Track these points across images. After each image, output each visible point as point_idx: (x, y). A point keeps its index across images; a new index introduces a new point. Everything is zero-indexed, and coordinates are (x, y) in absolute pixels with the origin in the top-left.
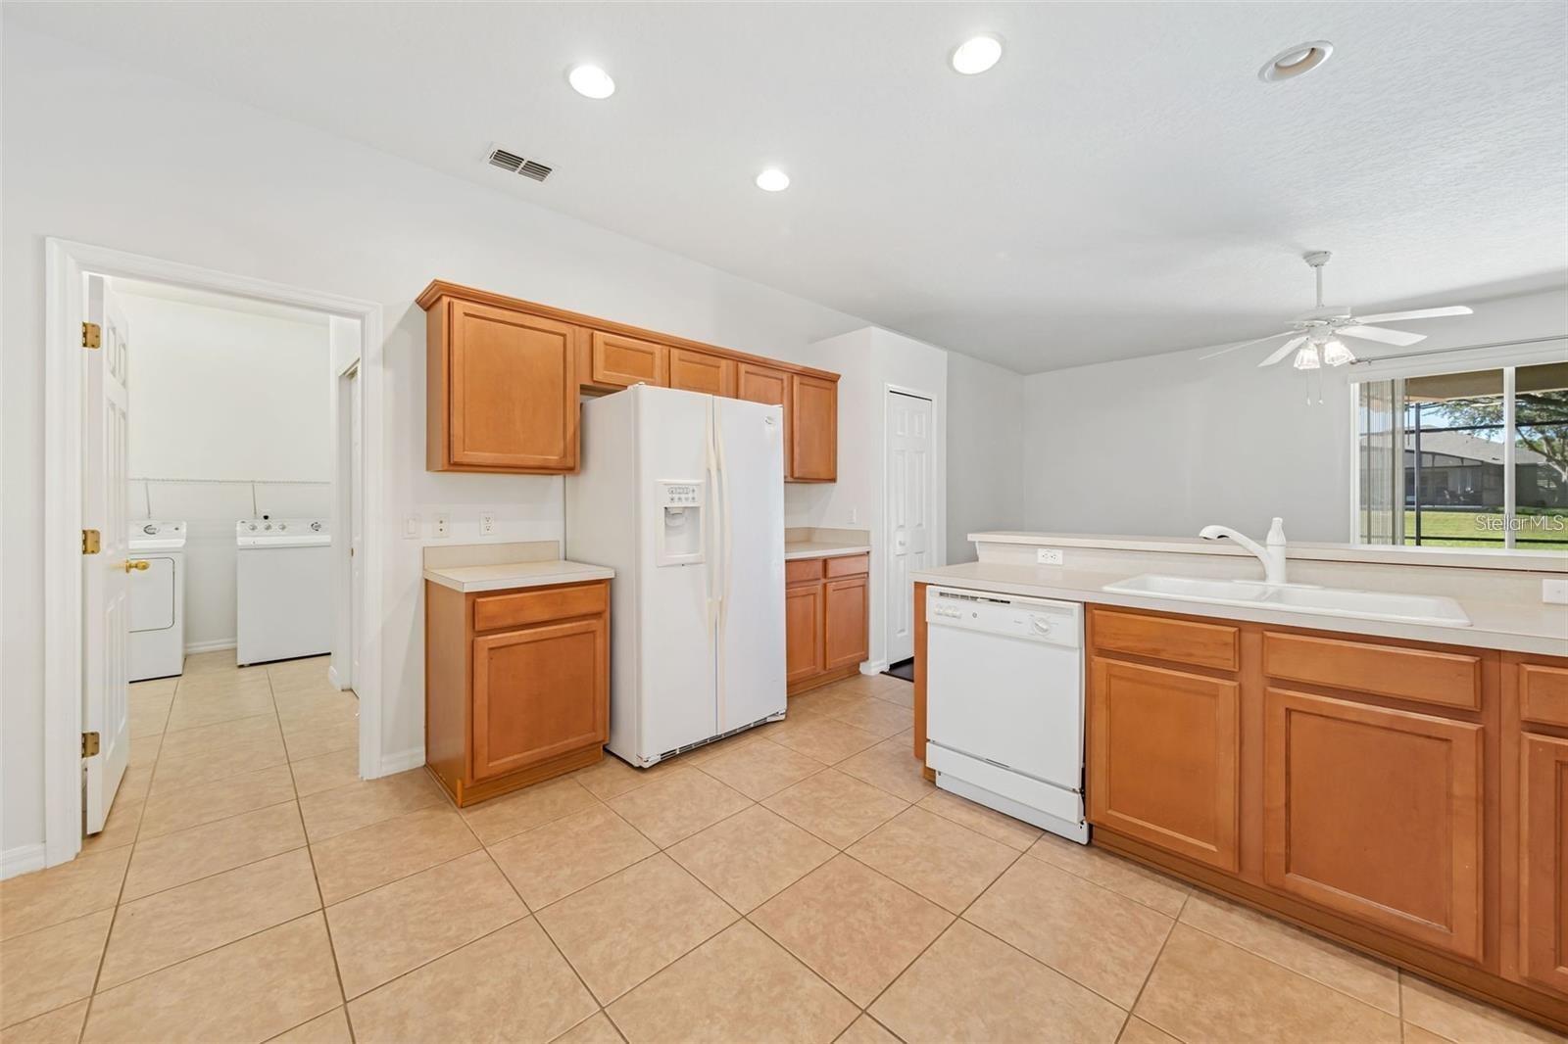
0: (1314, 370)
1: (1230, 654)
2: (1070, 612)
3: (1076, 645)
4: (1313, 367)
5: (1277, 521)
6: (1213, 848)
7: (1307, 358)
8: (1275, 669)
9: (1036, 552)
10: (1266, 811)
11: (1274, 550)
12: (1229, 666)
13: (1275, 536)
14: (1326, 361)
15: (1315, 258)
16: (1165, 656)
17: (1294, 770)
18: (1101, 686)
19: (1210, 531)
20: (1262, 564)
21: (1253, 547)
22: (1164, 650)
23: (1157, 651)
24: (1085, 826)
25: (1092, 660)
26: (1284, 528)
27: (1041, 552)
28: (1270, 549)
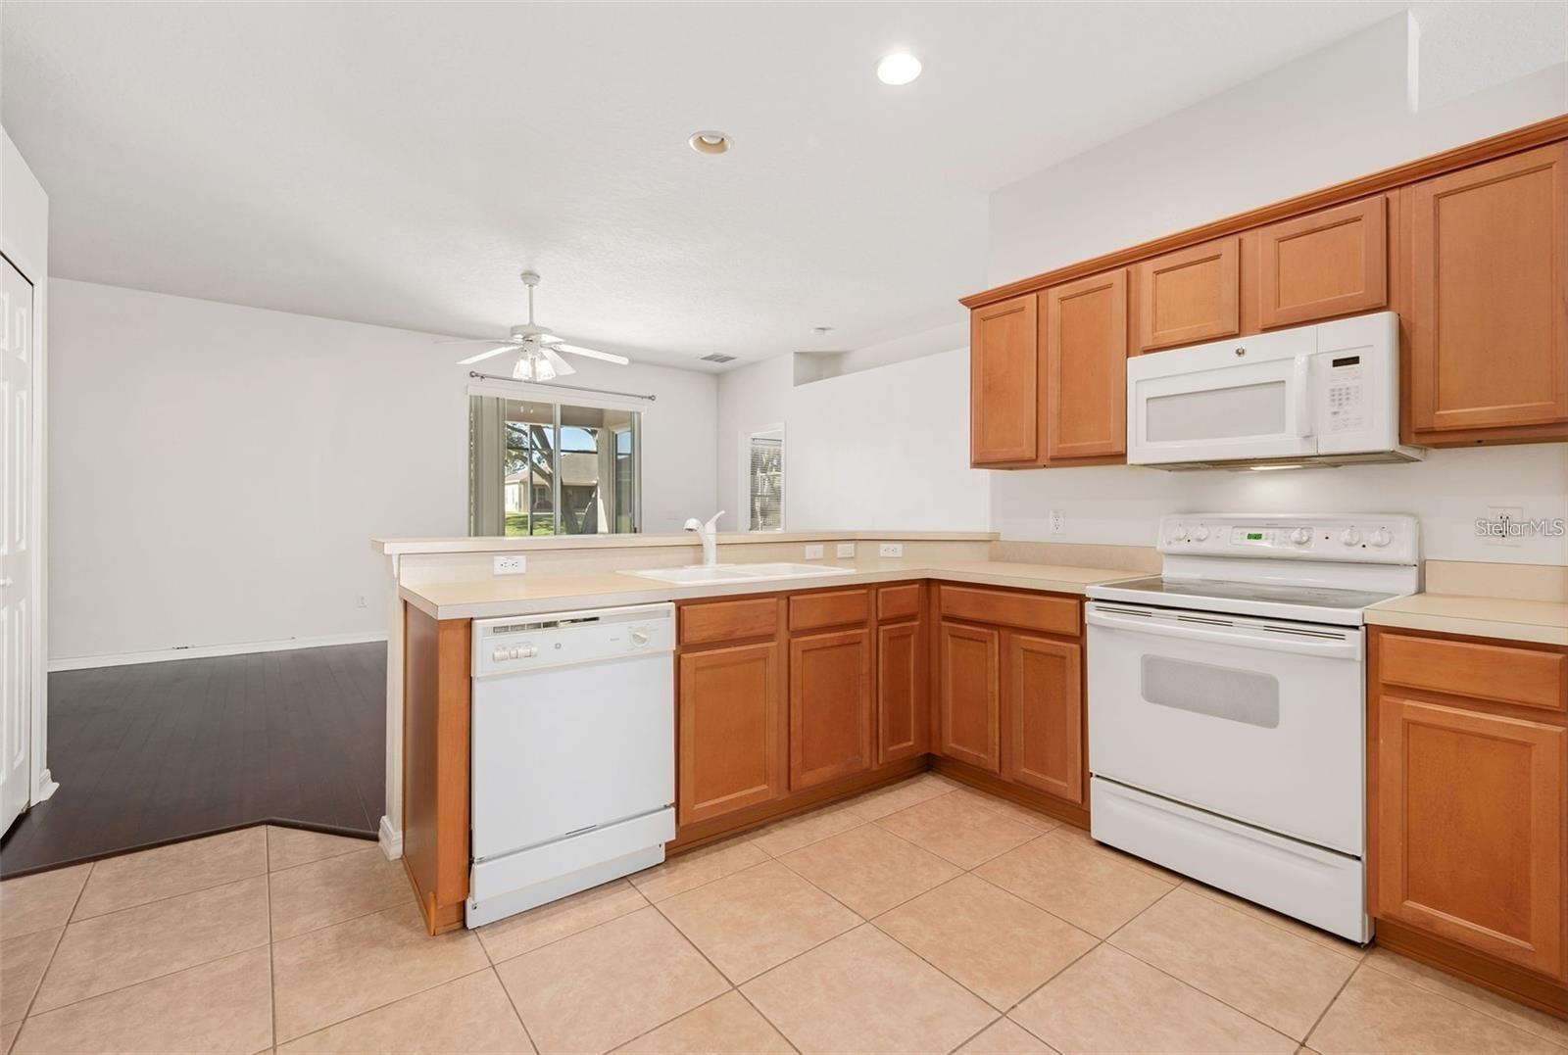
6: (765, 787)
9: (492, 561)
11: (711, 537)
13: (711, 527)
15: (531, 279)
18: (690, 683)
22: (736, 630)
27: (500, 559)
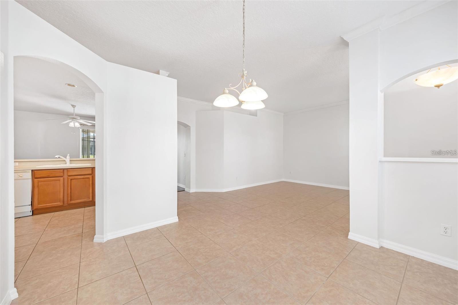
0: (73, 127)
1: (62, 173)
2: (29, 172)
3: (30, 178)
4: (73, 126)
5: (69, 155)
6: (59, 203)
7: (72, 125)
8: (70, 174)
10: (68, 194)
11: (68, 159)
12: (62, 175)
13: (68, 157)
14: (75, 126)
15: (74, 106)
16: (50, 176)
17: (72, 187)
18: (36, 185)
19: (57, 156)
20: (66, 162)
21: (64, 159)
23: (48, 176)
24: (32, 212)
25: (34, 180)
26: (70, 156)
28: (67, 159)
